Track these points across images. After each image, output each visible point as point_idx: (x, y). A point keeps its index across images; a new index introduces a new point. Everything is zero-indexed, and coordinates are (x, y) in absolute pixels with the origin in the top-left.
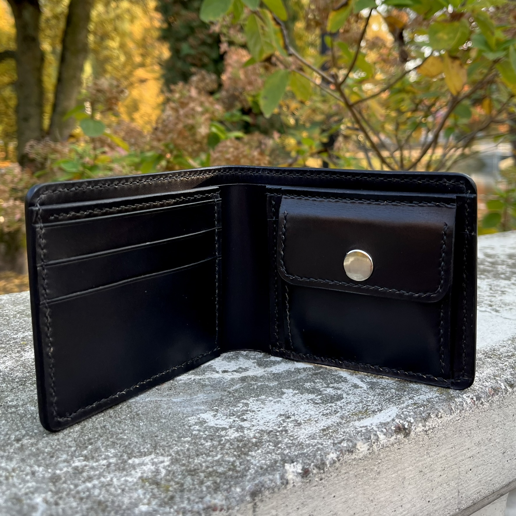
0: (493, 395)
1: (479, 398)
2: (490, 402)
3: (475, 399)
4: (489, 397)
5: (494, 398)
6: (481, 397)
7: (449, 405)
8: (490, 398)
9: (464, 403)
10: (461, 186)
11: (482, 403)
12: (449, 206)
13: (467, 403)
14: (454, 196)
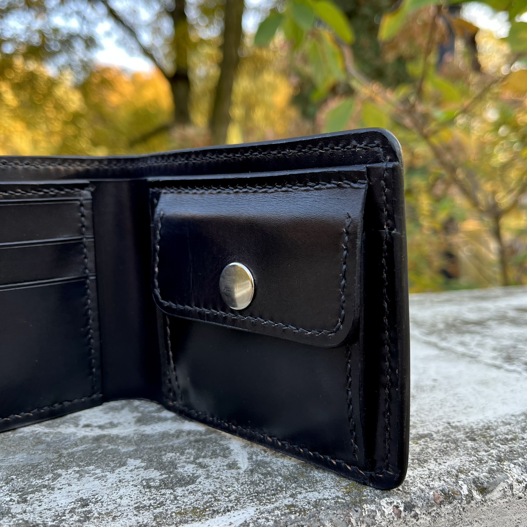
0: (441, 503)
1: (409, 507)
2: (433, 514)
3: (402, 509)
4: (432, 506)
5: (443, 509)
6: (414, 506)
7: (347, 515)
8: (435, 508)
9: (379, 514)
10: (376, 149)
11: (416, 516)
12: (356, 185)
13: (383, 514)
14: (362, 168)
